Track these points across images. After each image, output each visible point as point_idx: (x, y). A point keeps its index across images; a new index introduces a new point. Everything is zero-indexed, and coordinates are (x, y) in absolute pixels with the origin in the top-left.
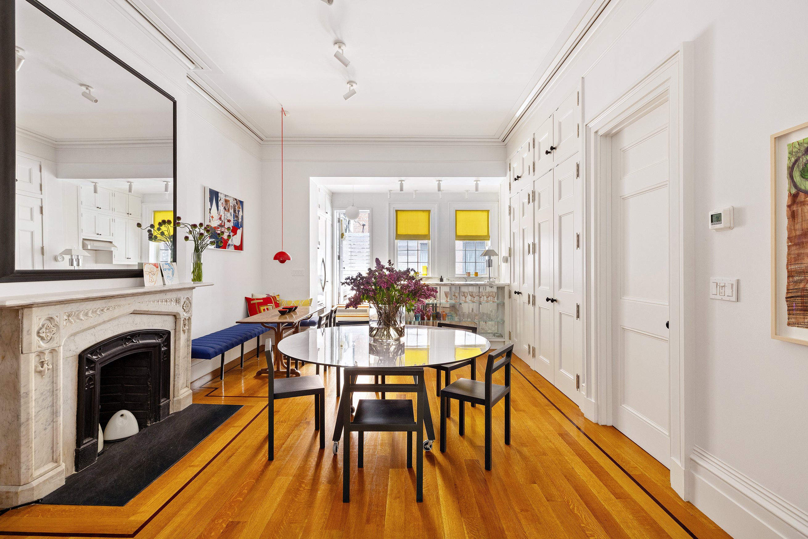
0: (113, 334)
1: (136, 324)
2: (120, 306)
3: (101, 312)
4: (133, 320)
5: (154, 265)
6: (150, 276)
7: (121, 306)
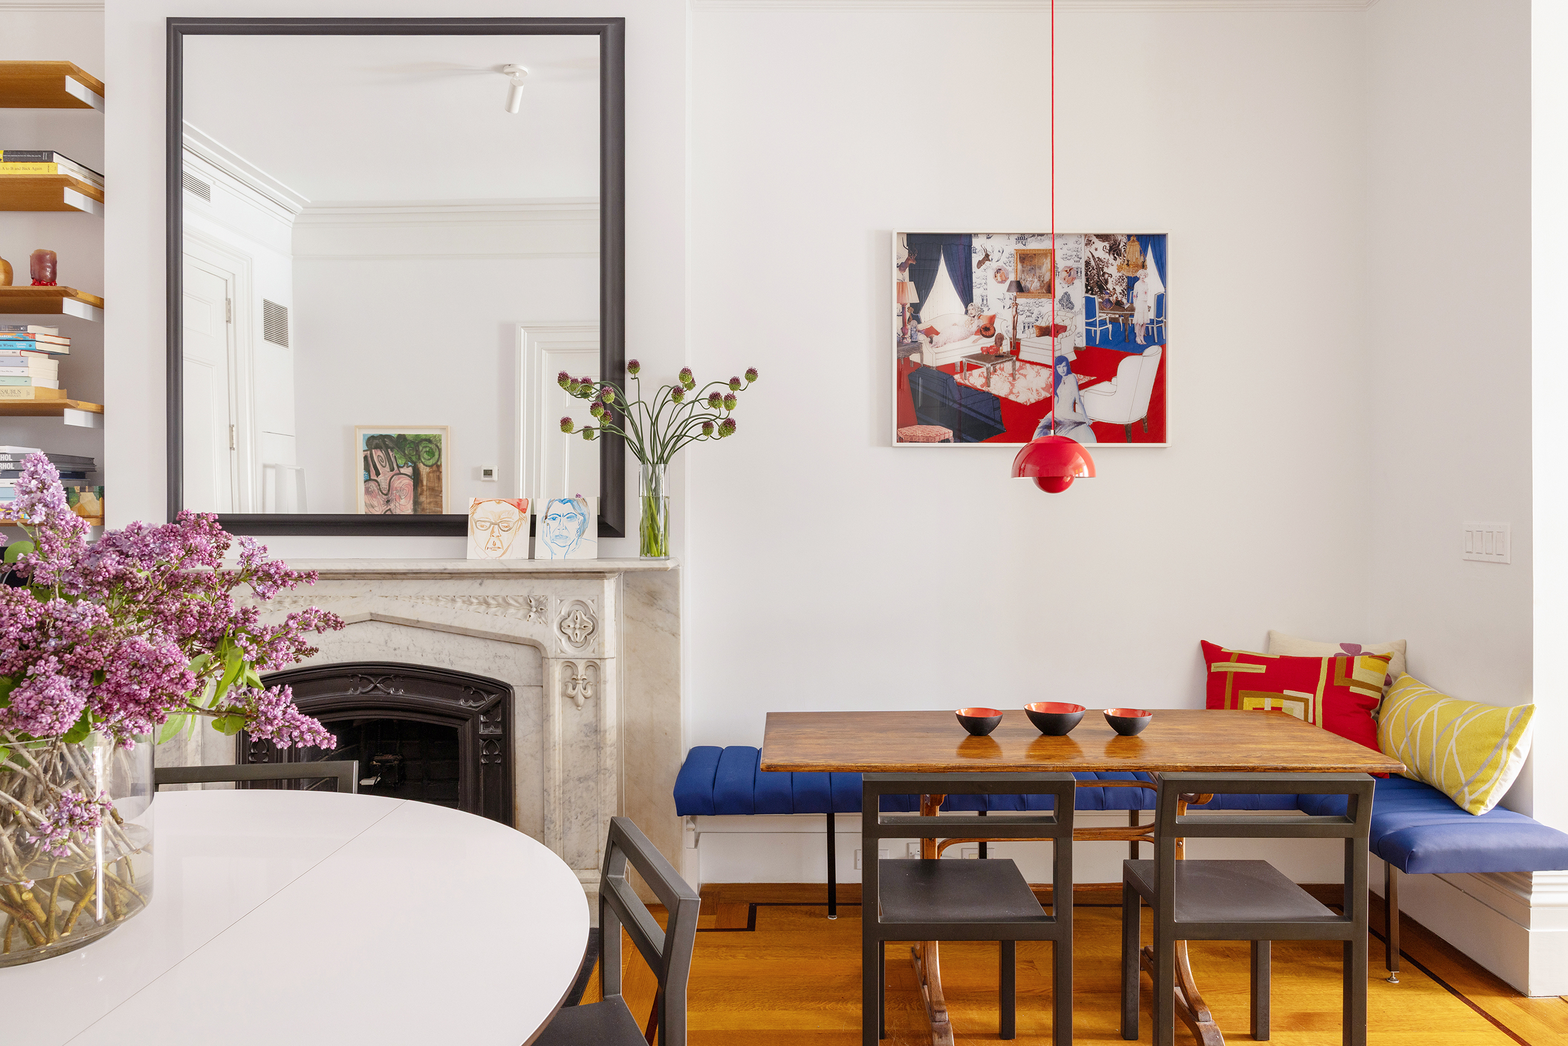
0: (326, 659)
1: (395, 649)
2: (326, 599)
3: (277, 606)
4: (387, 638)
5: (516, 504)
6: (493, 531)
7: (330, 599)
